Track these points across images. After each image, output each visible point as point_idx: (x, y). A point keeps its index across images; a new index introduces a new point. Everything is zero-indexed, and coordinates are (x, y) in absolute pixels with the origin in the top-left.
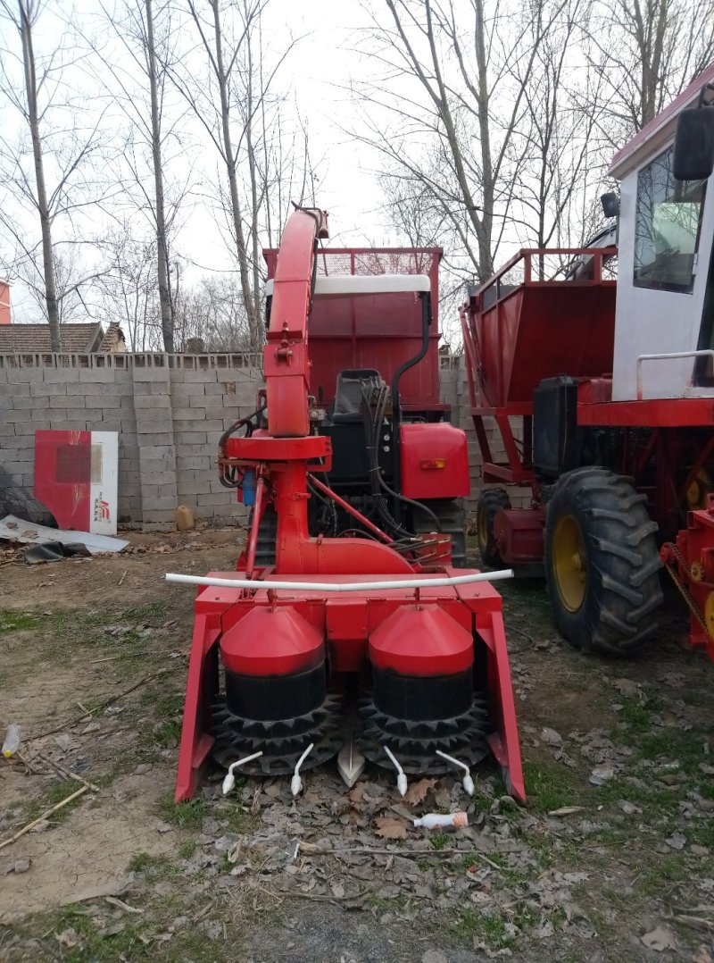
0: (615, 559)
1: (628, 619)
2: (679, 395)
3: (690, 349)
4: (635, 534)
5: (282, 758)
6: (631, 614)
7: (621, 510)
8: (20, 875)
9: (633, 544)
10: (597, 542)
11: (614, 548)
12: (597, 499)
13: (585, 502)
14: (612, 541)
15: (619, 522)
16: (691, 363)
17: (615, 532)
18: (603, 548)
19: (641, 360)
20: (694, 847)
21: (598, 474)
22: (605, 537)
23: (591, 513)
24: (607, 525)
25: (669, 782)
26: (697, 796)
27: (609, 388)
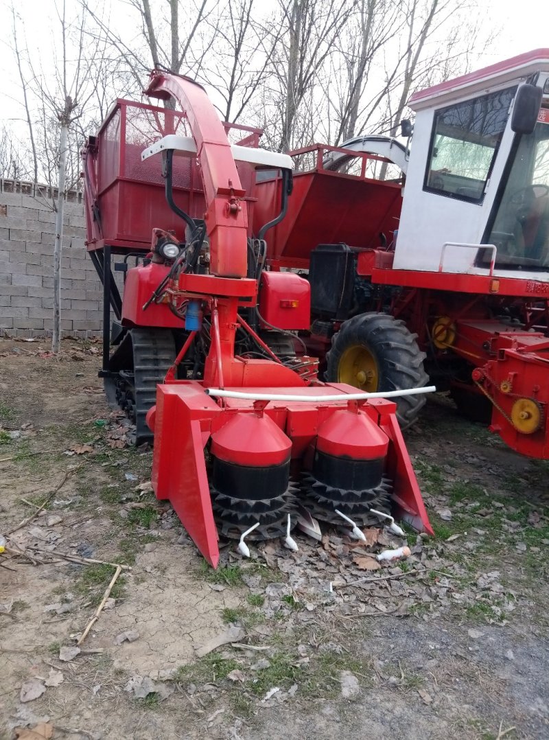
0: (404, 376)
1: (407, 415)
2: (462, 271)
3: (476, 243)
4: (417, 360)
5: (271, 525)
6: (409, 412)
7: (408, 344)
8: (134, 643)
9: (415, 366)
10: (394, 365)
11: (405, 369)
12: (390, 335)
13: (382, 337)
14: (403, 365)
15: (407, 351)
16: (476, 251)
17: (405, 358)
18: (398, 369)
19: (446, 245)
20: (532, 548)
21: (386, 318)
22: (399, 361)
23: (388, 345)
24: (400, 353)
25: (484, 514)
26: (507, 521)
27: (391, 259)
